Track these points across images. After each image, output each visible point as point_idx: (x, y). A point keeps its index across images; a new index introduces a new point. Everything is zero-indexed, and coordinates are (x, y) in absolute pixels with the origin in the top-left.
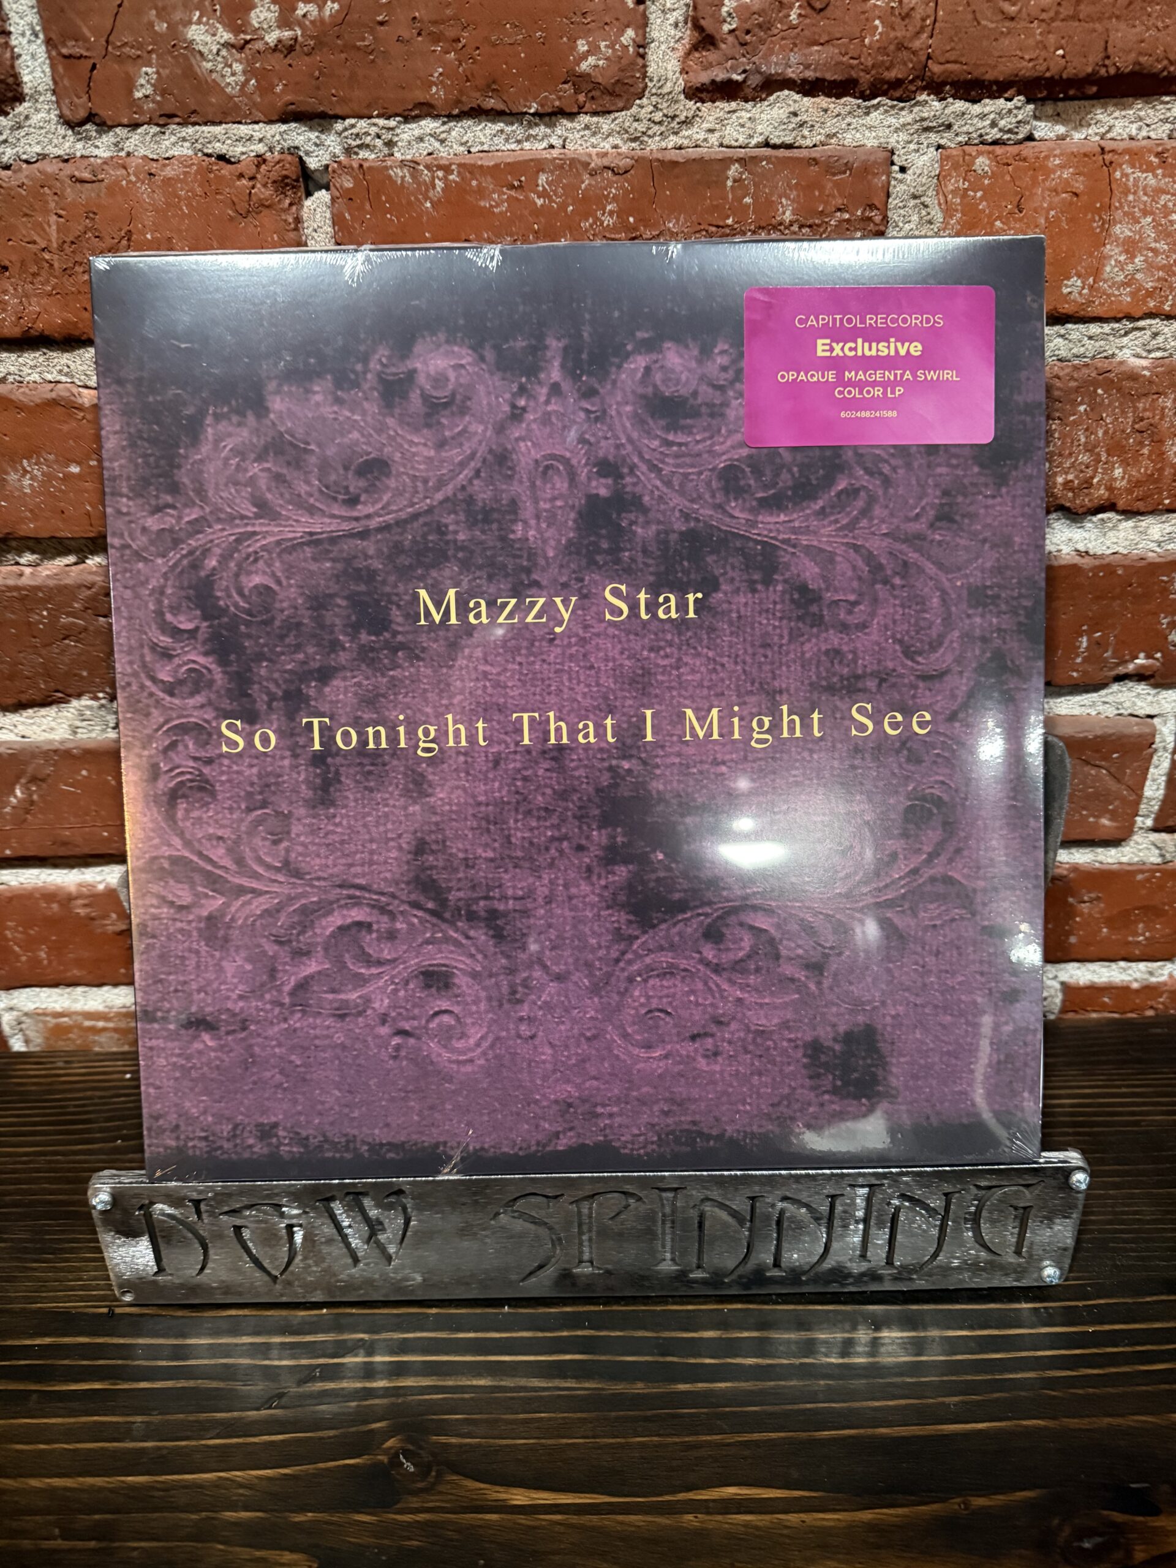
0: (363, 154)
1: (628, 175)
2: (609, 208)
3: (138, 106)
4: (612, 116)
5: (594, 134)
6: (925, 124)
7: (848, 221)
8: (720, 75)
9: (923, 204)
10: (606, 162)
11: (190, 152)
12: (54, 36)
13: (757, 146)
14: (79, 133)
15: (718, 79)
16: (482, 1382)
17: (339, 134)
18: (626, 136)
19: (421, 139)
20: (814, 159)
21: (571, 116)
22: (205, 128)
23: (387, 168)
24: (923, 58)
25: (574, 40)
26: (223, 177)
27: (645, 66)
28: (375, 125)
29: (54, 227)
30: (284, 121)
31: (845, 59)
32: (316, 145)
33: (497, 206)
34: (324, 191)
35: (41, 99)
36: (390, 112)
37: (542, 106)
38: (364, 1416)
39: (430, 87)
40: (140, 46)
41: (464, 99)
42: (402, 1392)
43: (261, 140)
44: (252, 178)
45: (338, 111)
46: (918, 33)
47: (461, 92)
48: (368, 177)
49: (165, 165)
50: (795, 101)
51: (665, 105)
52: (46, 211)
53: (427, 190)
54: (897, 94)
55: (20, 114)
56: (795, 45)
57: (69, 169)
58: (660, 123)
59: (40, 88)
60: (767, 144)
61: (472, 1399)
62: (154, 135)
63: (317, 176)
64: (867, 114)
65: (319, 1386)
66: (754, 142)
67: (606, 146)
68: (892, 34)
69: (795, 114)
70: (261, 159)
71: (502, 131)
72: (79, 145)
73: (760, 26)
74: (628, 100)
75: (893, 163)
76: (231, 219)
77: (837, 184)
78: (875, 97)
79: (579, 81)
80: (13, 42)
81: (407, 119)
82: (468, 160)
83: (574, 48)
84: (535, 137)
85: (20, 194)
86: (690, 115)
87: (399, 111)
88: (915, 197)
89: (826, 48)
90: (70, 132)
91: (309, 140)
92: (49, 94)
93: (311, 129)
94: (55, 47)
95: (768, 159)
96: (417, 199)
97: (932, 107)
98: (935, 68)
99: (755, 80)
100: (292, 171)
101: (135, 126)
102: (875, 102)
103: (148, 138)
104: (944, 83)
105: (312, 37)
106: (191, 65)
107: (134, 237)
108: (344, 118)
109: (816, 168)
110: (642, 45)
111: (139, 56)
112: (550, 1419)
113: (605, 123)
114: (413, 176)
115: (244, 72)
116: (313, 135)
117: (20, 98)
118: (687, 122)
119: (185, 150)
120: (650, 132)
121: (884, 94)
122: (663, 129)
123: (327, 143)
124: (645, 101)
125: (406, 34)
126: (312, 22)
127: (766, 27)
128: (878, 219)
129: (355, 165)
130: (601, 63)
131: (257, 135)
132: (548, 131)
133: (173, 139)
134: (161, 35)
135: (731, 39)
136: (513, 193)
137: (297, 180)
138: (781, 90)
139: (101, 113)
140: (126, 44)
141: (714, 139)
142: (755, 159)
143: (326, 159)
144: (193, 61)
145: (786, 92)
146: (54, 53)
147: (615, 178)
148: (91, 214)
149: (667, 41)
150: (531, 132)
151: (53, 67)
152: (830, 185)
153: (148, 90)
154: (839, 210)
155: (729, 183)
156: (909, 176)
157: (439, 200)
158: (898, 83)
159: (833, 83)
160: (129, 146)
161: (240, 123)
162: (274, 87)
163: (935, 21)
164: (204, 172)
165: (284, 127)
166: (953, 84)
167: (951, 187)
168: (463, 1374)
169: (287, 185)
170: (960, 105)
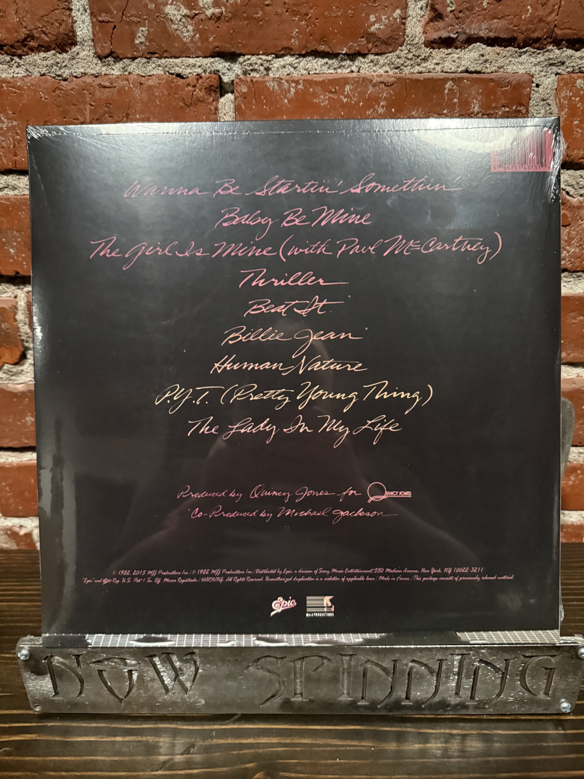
0: (253, 74)
1: (393, 87)
2: (382, 104)
3: (137, 48)
4: (386, 56)
5: (375, 65)
6: (551, 62)
7: (508, 112)
8: (444, 34)
9: (547, 104)
10: (381, 79)
11: (162, 73)
12: (95, 11)
13: (461, 72)
14: (104, 62)
15: (443, 36)
16: (306, 741)
17: (241, 64)
18: (392, 66)
19: (284, 67)
20: (492, 79)
21: (364, 56)
22: (171, 60)
23: (265, 82)
24: (552, 26)
25: (368, 15)
26: (179, 86)
27: (405, 29)
28: (260, 59)
29: (88, 111)
30: (213, 57)
31: (511, 26)
32: (228, 69)
33: (323, 102)
34: (230, 94)
35: (86, 44)
36: (269, 52)
37: (349, 49)
38: (242, 760)
39: (291, 39)
40: (139, 17)
41: (308, 45)
42: (261, 746)
43: (200, 66)
44: (194, 86)
45: (242, 52)
46: (550, 13)
47: (307, 42)
48: (255, 86)
49: (149, 79)
50: (483, 49)
51: (414, 50)
52: (85, 103)
53: (286, 93)
54: (537, 45)
55: (74, 52)
56: (485, 19)
57: (98, 81)
58: (411, 59)
59: (85, 38)
60: (467, 71)
61: (301, 750)
62: (144, 63)
63: (226, 87)
64: (520, 56)
65: (216, 741)
66: (460, 70)
67: (381, 71)
68: (537, 13)
69: (483, 55)
70: (199, 76)
71: (327, 63)
72: (104, 69)
73: (467, 9)
74: (395, 47)
75: (533, 82)
76: (182, 107)
77: (503, 93)
78: (524, 48)
79: (370, 37)
80: (73, 14)
81: (277, 57)
82: (309, 78)
83: (368, 19)
84: (344, 66)
85: (72, 94)
86: (427, 55)
87: (273, 52)
88: (543, 100)
89: (501, 21)
90: (99, 62)
91: (225, 67)
92: (90, 43)
93: (226, 61)
94: (95, 16)
95: (468, 79)
96: (280, 98)
97: (555, 53)
98: (558, 32)
99: (463, 37)
100: (215, 83)
101: (134, 59)
102: (525, 50)
103: (140, 65)
104: (562, 40)
105: (230, 12)
106: (166, 26)
107: (130, 116)
108: (244, 55)
109: (493, 84)
110: (404, 18)
111: (139, 22)
112: (345, 764)
113: (382, 60)
114: (278, 86)
115: (193, 30)
116: (227, 64)
117: (74, 44)
118: (425, 60)
119: (160, 72)
120: (406, 64)
121: (530, 45)
122: (412, 62)
123: (235, 68)
124: (404, 48)
125: (280, 11)
126: (230, 4)
127: (470, 9)
128: (524, 111)
129: (249, 80)
130: (382, 27)
131: (198, 64)
132: (351, 63)
133: (153, 65)
134: (151, 10)
135: (451, 15)
136: (331, 95)
137: (217, 88)
138: (476, 42)
139: (117, 51)
140: (133, 15)
141: (438, 68)
142: (461, 79)
143: (233, 77)
144: (167, 25)
145: (478, 44)
146: (94, 20)
147: (385, 88)
148: (108, 104)
149: (416, 17)
150: (342, 64)
151: (93, 27)
152: (499, 93)
153: (143, 40)
154: (504, 106)
155: (446, 91)
156: (540, 89)
157: (292, 98)
158: (538, 40)
159: (504, 40)
160: (130, 69)
161: (189, 57)
162: (208, 38)
163: (560, 7)
164: (169, 83)
165: (212, 60)
166: (568, 41)
167: (563, 95)
168: (295, 736)
169: (212, 90)
170: (570, 52)
